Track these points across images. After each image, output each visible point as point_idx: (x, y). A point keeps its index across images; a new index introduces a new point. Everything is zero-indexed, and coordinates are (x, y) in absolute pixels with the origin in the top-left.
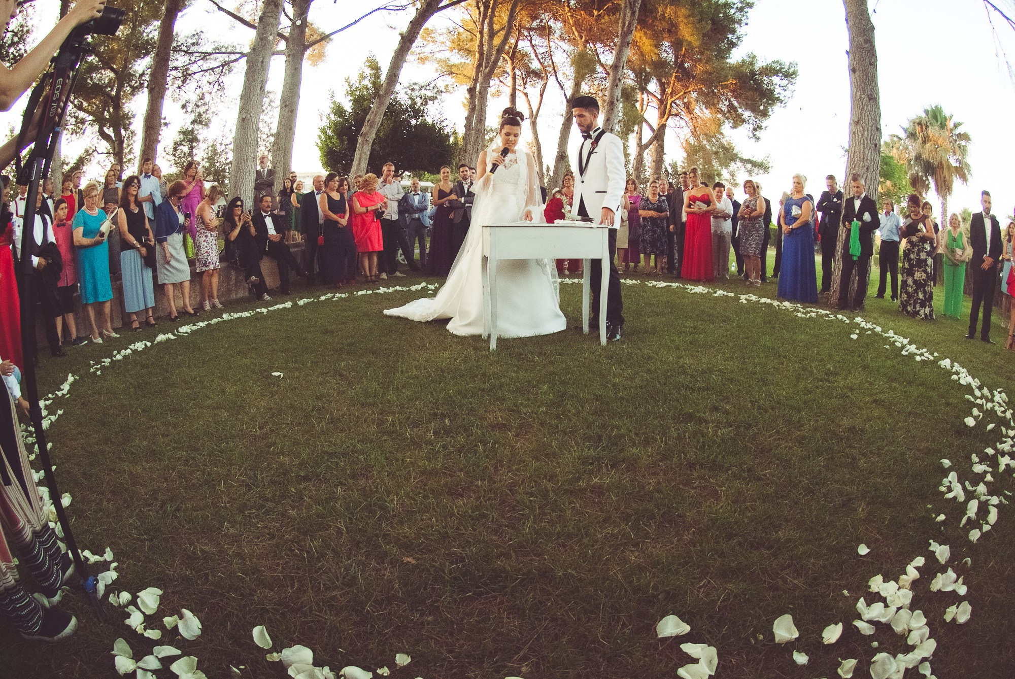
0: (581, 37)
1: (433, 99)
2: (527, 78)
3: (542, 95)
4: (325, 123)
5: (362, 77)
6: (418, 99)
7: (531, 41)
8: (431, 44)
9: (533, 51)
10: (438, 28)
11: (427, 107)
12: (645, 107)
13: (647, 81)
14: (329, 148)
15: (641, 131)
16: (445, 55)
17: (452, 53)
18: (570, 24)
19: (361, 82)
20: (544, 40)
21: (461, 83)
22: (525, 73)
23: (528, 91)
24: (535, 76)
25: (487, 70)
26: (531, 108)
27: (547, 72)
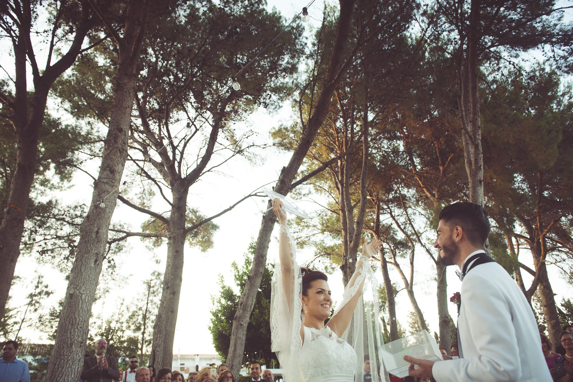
0: (434, 195)
2: (395, 249)
3: (412, 263)
4: (217, 307)
5: (248, 262)
7: (391, 213)
8: (306, 229)
9: (394, 222)
10: (307, 212)
12: (516, 250)
15: (520, 276)
16: (319, 238)
17: (325, 235)
18: (421, 186)
19: (247, 267)
20: (402, 210)
21: (336, 263)
22: (392, 246)
23: (398, 262)
24: (403, 247)
25: (352, 244)
26: (405, 278)
27: (411, 240)
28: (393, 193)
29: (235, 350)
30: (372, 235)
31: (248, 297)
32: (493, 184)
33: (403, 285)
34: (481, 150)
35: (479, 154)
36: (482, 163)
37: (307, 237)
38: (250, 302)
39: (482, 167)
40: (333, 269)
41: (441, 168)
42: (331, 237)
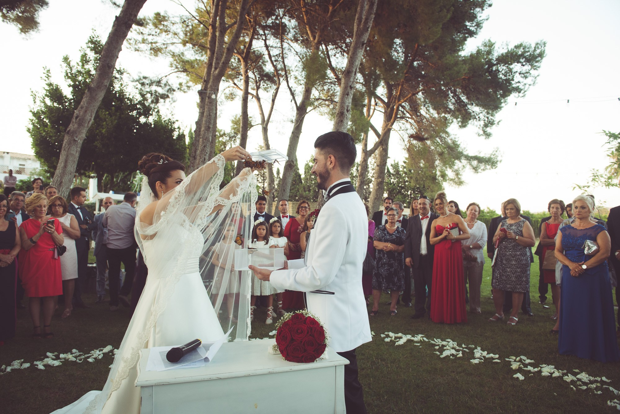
0: (314, 38)
1: (164, 97)
2: (260, 81)
3: (273, 101)
4: (38, 107)
5: (84, 60)
6: (148, 96)
7: (265, 41)
8: (164, 34)
9: (266, 53)
10: (170, 14)
11: (159, 105)
12: (372, 111)
13: (376, 85)
15: (367, 137)
16: (178, 48)
17: (186, 48)
18: (304, 22)
19: (83, 65)
20: (278, 40)
21: (193, 82)
22: (258, 76)
23: (260, 96)
24: (268, 80)
25: (217, 72)
26: (262, 114)
27: (279, 75)
28: (274, 17)
29: (65, 166)
30: (239, 59)
31: (86, 111)
32: (374, 44)
33: (260, 121)
34: (375, 9)
35: (372, 14)
36: (371, 25)
37: (164, 44)
38: (88, 117)
39: (369, 29)
40: (189, 87)
41: (331, 8)
42: (193, 52)
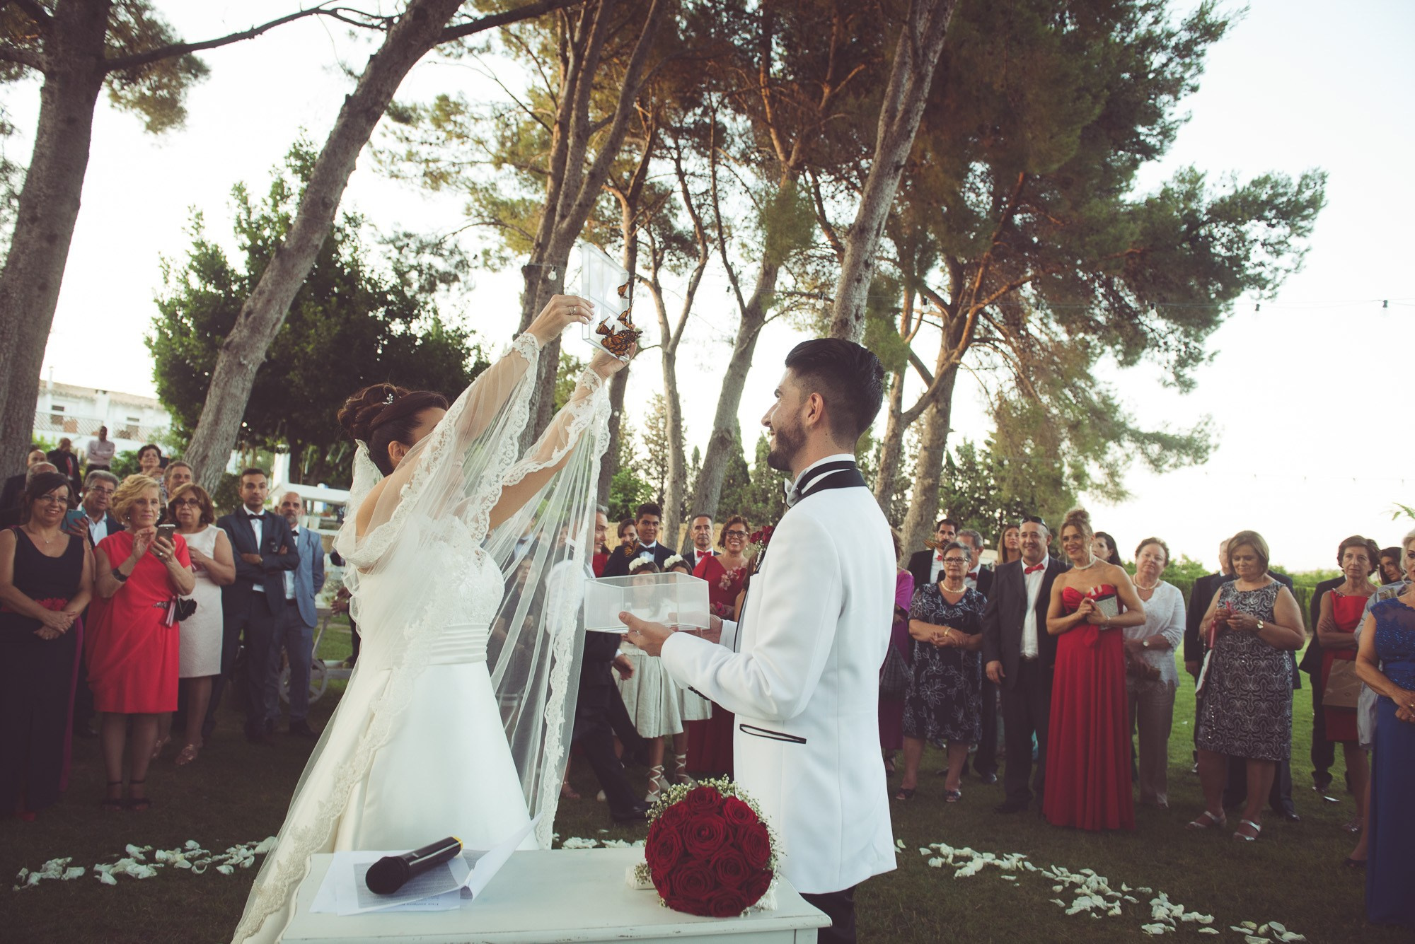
0: (788, 156)
1: (448, 278)
2: (663, 250)
3: (691, 294)
4: (173, 291)
5: (279, 192)
6: (414, 275)
7: (678, 161)
8: (455, 141)
9: (678, 187)
10: (469, 99)
11: (435, 295)
12: (914, 323)
13: (926, 265)
14: (176, 357)
15: (902, 381)
16: (485, 174)
17: (502, 173)
18: (766, 121)
19: (276, 205)
20: (706, 161)
21: (514, 249)
22: (658, 239)
23: (661, 284)
24: (682, 249)
25: (565, 225)
26: (665, 323)
27: (705, 239)
28: (699, 111)
29: (216, 422)
30: (617, 201)
31: (269, 301)
32: (923, 171)
33: (658, 339)
34: (927, 91)
35: (918, 100)
36: (917, 125)
37: (454, 164)
38: (273, 314)
39: (913, 135)
40: (504, 260)
41: (827, 91)
42: (516, 182)
